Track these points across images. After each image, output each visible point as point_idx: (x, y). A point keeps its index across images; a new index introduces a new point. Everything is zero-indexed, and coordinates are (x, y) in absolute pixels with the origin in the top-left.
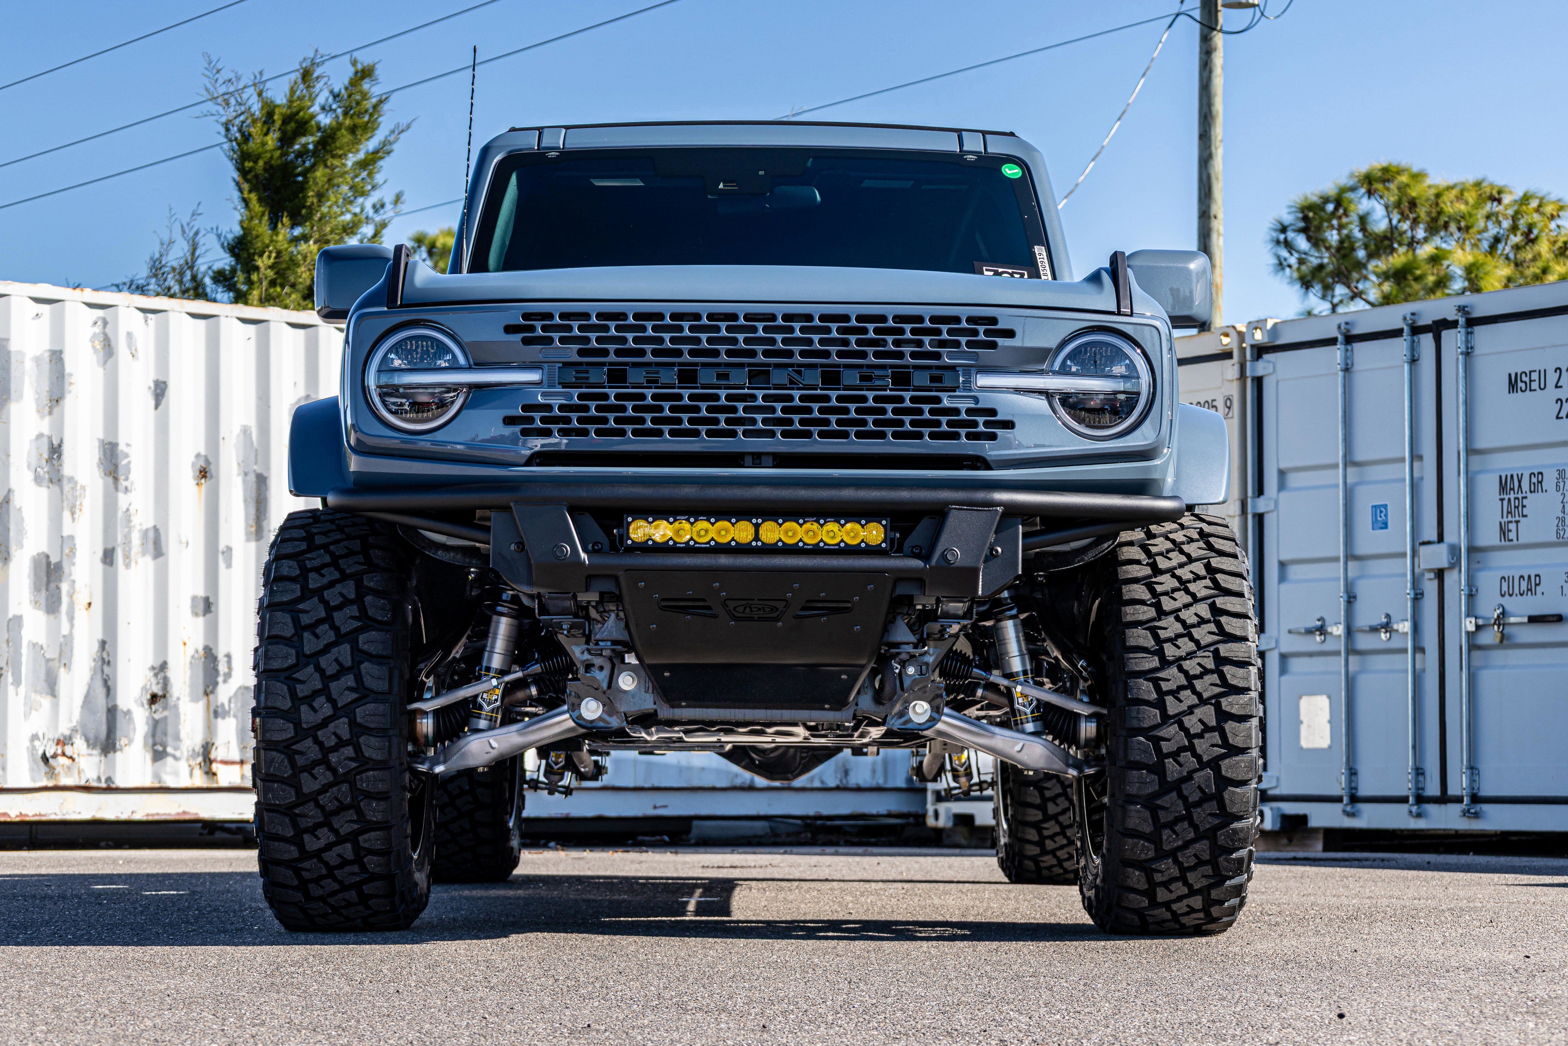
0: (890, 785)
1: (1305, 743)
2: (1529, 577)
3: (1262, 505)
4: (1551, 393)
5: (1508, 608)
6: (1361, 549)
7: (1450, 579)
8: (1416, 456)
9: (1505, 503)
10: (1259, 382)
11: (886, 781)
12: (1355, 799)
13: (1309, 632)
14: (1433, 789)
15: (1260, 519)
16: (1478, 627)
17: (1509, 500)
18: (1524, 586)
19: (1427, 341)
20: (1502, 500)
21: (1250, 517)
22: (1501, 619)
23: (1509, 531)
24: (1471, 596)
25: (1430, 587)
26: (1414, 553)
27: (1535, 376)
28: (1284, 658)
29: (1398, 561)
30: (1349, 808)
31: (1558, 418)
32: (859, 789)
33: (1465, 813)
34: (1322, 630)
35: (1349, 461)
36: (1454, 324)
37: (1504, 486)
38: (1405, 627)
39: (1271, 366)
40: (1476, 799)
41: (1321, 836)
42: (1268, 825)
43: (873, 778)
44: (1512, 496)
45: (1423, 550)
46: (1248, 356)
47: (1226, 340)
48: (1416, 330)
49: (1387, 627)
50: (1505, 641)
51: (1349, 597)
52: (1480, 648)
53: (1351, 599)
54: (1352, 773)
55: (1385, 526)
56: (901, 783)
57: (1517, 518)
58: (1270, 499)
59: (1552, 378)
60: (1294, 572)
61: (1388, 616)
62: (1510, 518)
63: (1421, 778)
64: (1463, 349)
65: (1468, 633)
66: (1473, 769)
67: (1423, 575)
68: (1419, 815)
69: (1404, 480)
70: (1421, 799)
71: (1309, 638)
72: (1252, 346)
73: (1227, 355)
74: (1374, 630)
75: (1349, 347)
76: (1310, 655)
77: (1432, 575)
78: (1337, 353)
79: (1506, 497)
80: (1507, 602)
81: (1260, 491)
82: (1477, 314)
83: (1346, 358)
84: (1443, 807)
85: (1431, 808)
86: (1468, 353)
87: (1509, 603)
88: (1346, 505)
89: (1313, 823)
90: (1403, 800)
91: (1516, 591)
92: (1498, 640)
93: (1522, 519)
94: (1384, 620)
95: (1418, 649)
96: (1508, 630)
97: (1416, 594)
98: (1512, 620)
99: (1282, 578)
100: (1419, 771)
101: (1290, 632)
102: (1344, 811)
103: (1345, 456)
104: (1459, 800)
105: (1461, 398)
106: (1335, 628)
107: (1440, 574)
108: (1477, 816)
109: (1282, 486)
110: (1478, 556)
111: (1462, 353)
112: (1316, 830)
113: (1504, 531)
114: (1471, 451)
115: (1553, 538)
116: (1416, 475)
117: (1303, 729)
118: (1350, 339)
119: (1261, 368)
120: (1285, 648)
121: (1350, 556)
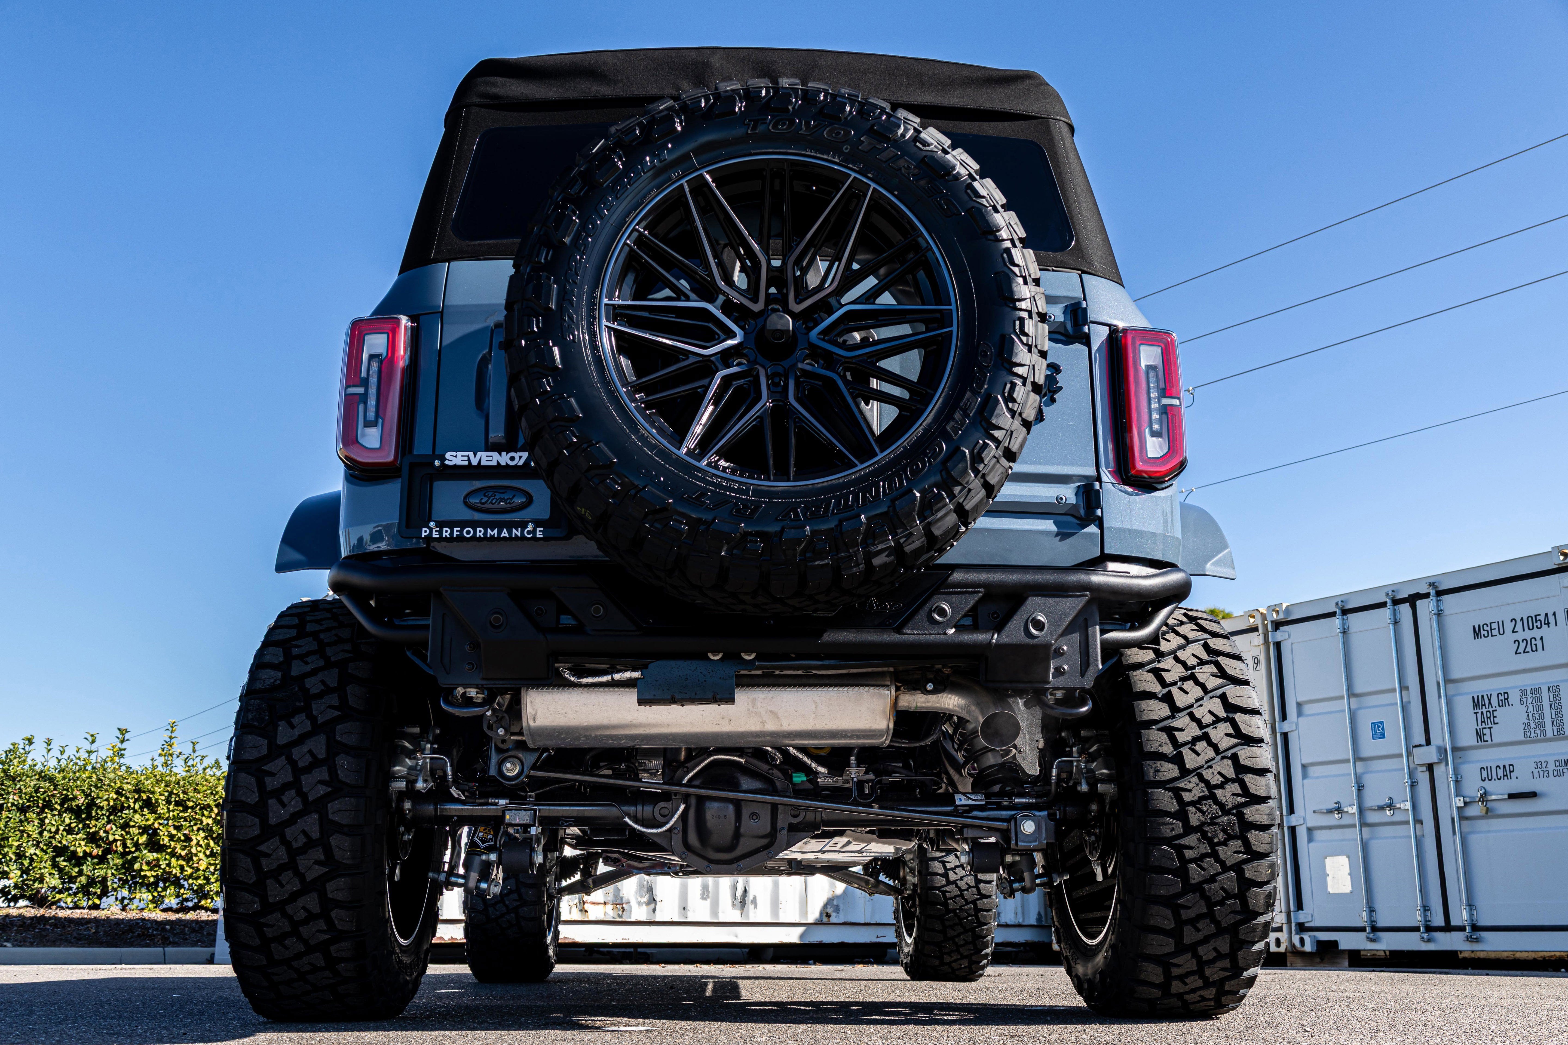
0: (1026, 923)
1: (1331, 890)
2: (1504, 766)
3: (1286, 727)
4: (1509, 637)
5: (1488, 789)
6: (1365, 753)
7: (1439, 771)
8: (1403, 687)
9: (1479, 715)
10: (1278, 645)
11: (1023, 920)
12: (1375, 929)
13: (1330, 811)
14: (1439, 921)
15: (1285, 736)
16: (1466, 803)
17: (1482, 713)
18: (1500, 772)
19: (1405, 608)
20: (1476, 713)
21: (1278, 735)
22: (1484, 798)
23: (1484, 735)
24: (1457, 782)
25: (1423, 778)
26: (1409, 754)
27: (1494, 626)
28: (1310, 830)
29: (1396, 760)
30: (1371, 936)
31: (1516, 653)
32: (1007, 926)
33: (1469, 939)
34: (1339, 810)
35: (1351, 694)
36: (1427, 596)
37: (1476, 703)
38: (1408, 805)
39: (1286, 634)
40: (1475, 928)
41: (1347, 956)
42: (1308, 948)
43: (1016, 918)
44: (1484, 710)
45: (1416, 751)
46: (1270, 629)
47: (1252, 620)
48: (1396, 602)
49: (1391, 806)
50: (1489, 813)
51: (1359, 787)
52: (1467, 818)
53: (1360, 788)
54: (1371, 910)
55: (1383, 736)
56: (1033, 922)
57: (1490, 725)
58: (1292, 722)
59: (1509, 626)
60: (1313, 771)
61: (1390, 798)
62: (1484, 726)
63: (1428, 913)
64: (1435, 611)
65: (1459, 809)
66: (1471, 906)
67: (1416, 768)
68: (1429, 940)
69: (1397, 704)
70: (1429, 929)
71: (1330, 816)
72: (1272, 622)
73: (1254, 629)
74: (1381, 808)
75: (1345, 617)
76: (1330, 828)
77: (1424, 769)
78: (1337, 621)
79: (1480, 711)
80: (1487, 785)
81: (1284, 717)
82: (1442, 588)
83: (1343, 624)
84: (1448, 934)
85: (1438, 935)
86: (1439, 614)
87: (1489, 786)
88: (1351, 723)
89: (1342, 946)
90: (1416, 929)
91: (1494, 776)
92: (1484, 812)
93: (1493, 726)
94: (1388, 801)
95: (1418, 821)
96: (1489, 805)
97: (1412, 782)
98: (1493, 797)
99: (1305, 776)
100: (1426, 909)
101: (1314, 812)
102: (1368, 938)
103: (1348, 690)
104: (1462, 929)
105: (1437, 645)
106: (1350, 809)
107: (1430, 767)
108: (1477, 940)
109: (1300, 714)
110: (1459, 754)
111: (1435, 614)
112: (1344, 951)
113: (1479, 735)
114: (1447, 681)
115: (1522, 738)
116: (1404, 700)
117: (1329, 879)
118: (1345, 612)
119: (1279, 636)
120: (1310, 824)
121: (1357, 758)
